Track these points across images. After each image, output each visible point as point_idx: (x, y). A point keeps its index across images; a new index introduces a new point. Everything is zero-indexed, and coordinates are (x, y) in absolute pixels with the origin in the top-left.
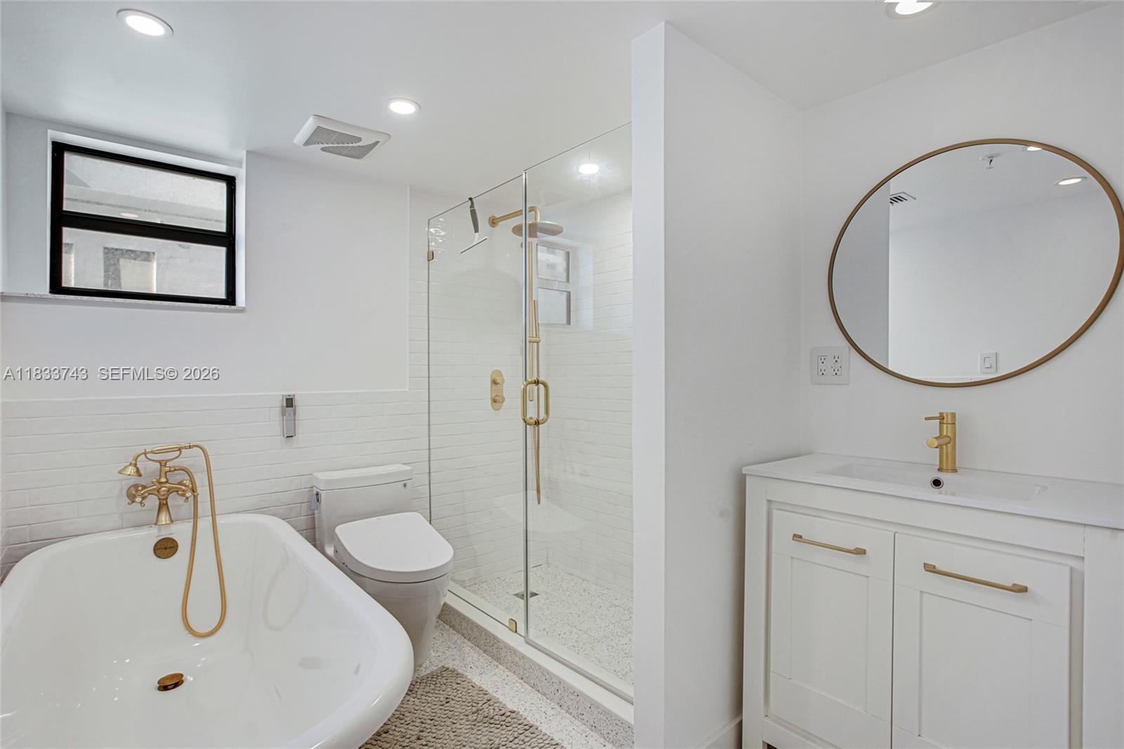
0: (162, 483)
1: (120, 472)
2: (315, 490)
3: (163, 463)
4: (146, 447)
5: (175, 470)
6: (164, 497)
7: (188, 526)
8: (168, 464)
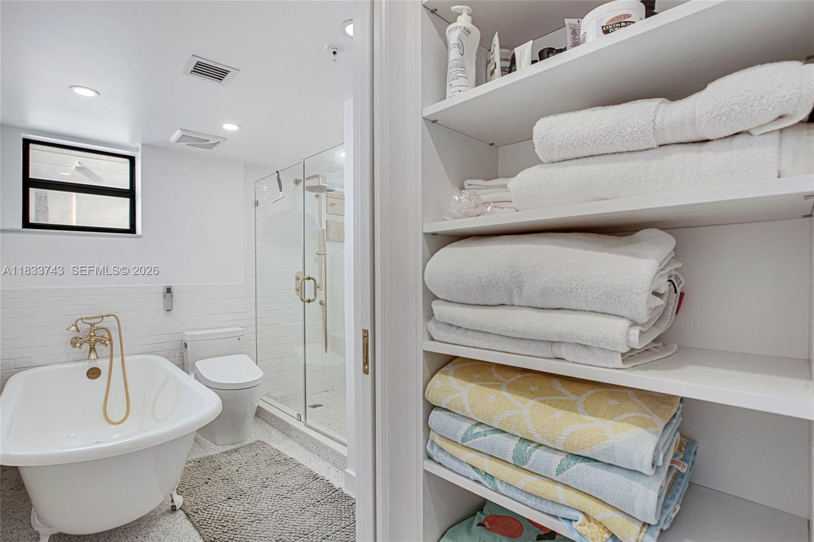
0: (92, 336)
1: (67, 330)
2: (184, 341)
3: (92, 325)
4: (82, 316)
5: (100, 329)
6: (93, 344)
7: (108, 361)
8: (95, 326)
